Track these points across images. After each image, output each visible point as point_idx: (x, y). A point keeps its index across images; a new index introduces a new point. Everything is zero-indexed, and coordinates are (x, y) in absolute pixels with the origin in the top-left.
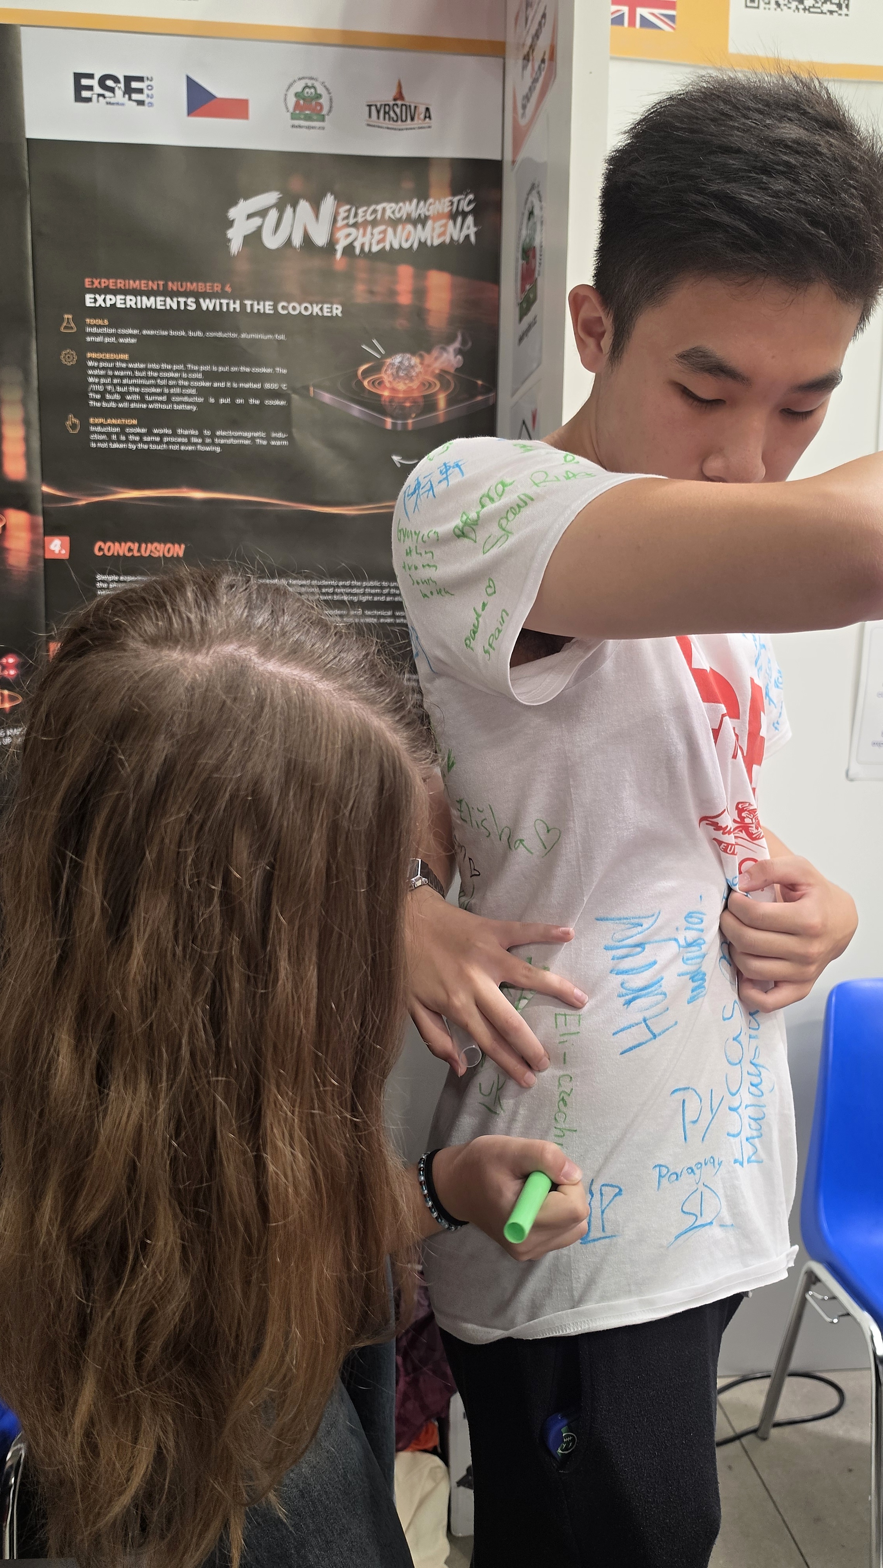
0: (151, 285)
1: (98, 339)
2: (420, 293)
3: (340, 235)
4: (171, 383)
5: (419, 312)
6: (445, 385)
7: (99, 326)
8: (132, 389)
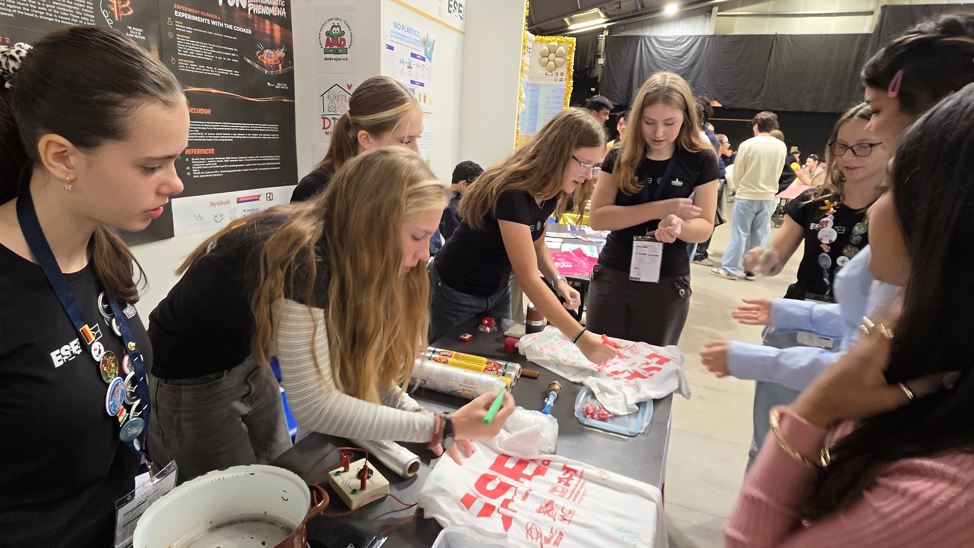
0: (196, 12)
1: (180, 30)
2: (272, 30)
3: (249, 5)
4: (204, 49)
5: (272, 37)
6: (281, 62)
7: (180, 25)
8: (191, 50)
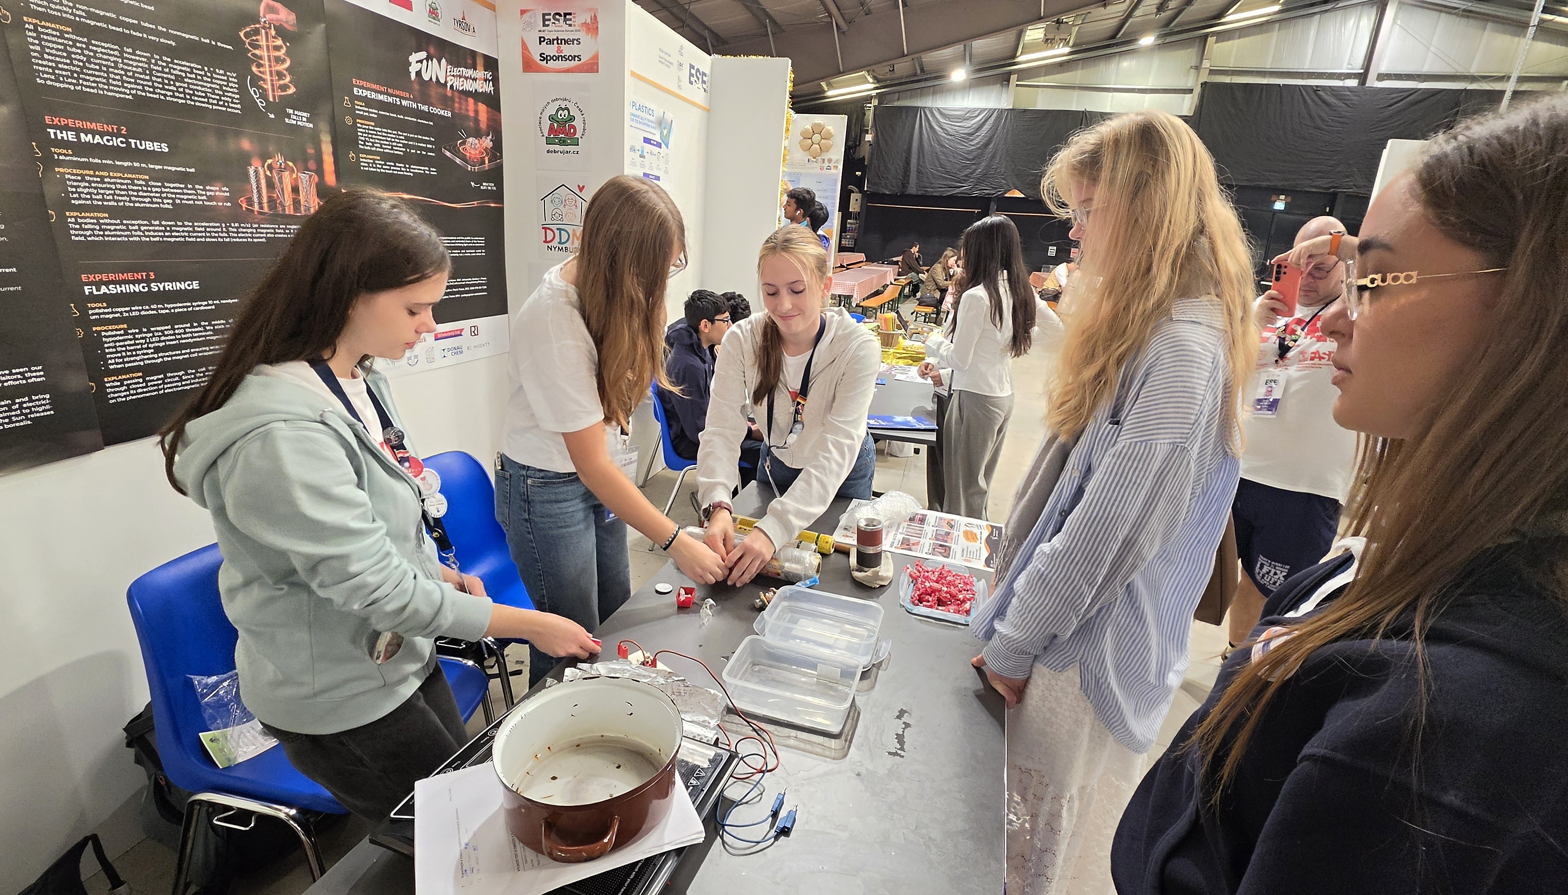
0: (381, 89)
1: (361, 113)
2: (476, 112)
4: (394, 140)
5: (477, 121)
6: (487, 155)
7: (360, 106)
8: (377, 141)
